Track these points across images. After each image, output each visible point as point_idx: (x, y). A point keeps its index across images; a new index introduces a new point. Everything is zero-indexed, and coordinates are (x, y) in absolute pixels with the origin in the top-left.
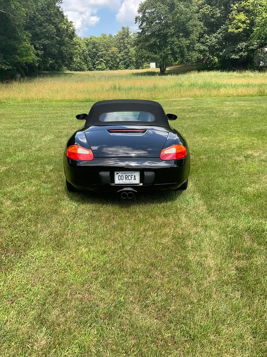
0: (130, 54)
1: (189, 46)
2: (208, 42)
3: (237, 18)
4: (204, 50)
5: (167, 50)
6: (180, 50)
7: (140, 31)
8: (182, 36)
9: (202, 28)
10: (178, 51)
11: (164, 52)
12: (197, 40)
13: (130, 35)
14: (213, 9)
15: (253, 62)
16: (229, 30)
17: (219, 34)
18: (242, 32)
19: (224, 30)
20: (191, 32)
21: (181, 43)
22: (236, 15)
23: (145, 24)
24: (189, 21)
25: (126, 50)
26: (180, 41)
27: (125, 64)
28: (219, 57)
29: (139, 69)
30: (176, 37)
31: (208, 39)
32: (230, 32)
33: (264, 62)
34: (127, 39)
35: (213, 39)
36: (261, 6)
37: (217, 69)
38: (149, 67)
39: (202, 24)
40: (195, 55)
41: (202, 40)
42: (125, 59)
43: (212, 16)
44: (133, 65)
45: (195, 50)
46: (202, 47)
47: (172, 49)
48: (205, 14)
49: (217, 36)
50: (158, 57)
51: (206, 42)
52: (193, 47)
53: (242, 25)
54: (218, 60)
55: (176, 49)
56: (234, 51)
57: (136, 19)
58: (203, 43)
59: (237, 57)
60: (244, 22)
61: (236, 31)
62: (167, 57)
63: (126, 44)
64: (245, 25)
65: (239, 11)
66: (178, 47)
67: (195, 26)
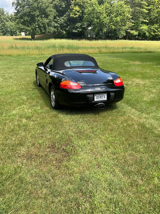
0: (6, 26)
1: (49, 23)
2: (59, 21)
3: (75, 8)
4: (57, 26)
5: (35, 25)
6: (44, 26)
7: (16, 11)
8: (44, 17)
9: (55, 13)
10: (42, 26)
11: (34, 26)
12: (53, 20)
13: (5, 13)
14: (61, 2)
15: (85, 35)
16: (71, 16)
17: (65, 17)
18: (78, 17)
19: (68, 15)
20: (49, 15)
21: (44, 21)
22: (74, 7)
23: (19, 7)
24: (47, 8)
25: (3, 23)
26: (43, 20)
27: (3, 32)
28: (66, 31)
29: (13, 36)
30: (40, 17)
31: (59, 20)
32: (72, 17)
33: (90, 35)
34: (3, 16)
35: (62, 20)
36: (87, 3)
37: (66, 38)
38: (21, 35)
39: (55, 10)
40: (52, 29)
41: (56, 20)
42: (3, 29)
43: (60, 6)
44: (9, 33)
45: (52, 26)
46: (56, 25)
47: (38, 25)
48: (56, 5)
49: (64, 18)
50: (30, 29)
51: (58, 22)
52: (51, 24)
53: (77, 13)
54: (66, 33)
55: (41, 25)
56: (74, 28)
57: (13, 3)
58: (56, 22)
59: (77, 32)
60: (78, 12)
61: (75, 16)
62: (36, 29)
63: (3, 19)
64: (79, 13)
65: (75, 5)
66: (42, 24)
67: (51, 12)
